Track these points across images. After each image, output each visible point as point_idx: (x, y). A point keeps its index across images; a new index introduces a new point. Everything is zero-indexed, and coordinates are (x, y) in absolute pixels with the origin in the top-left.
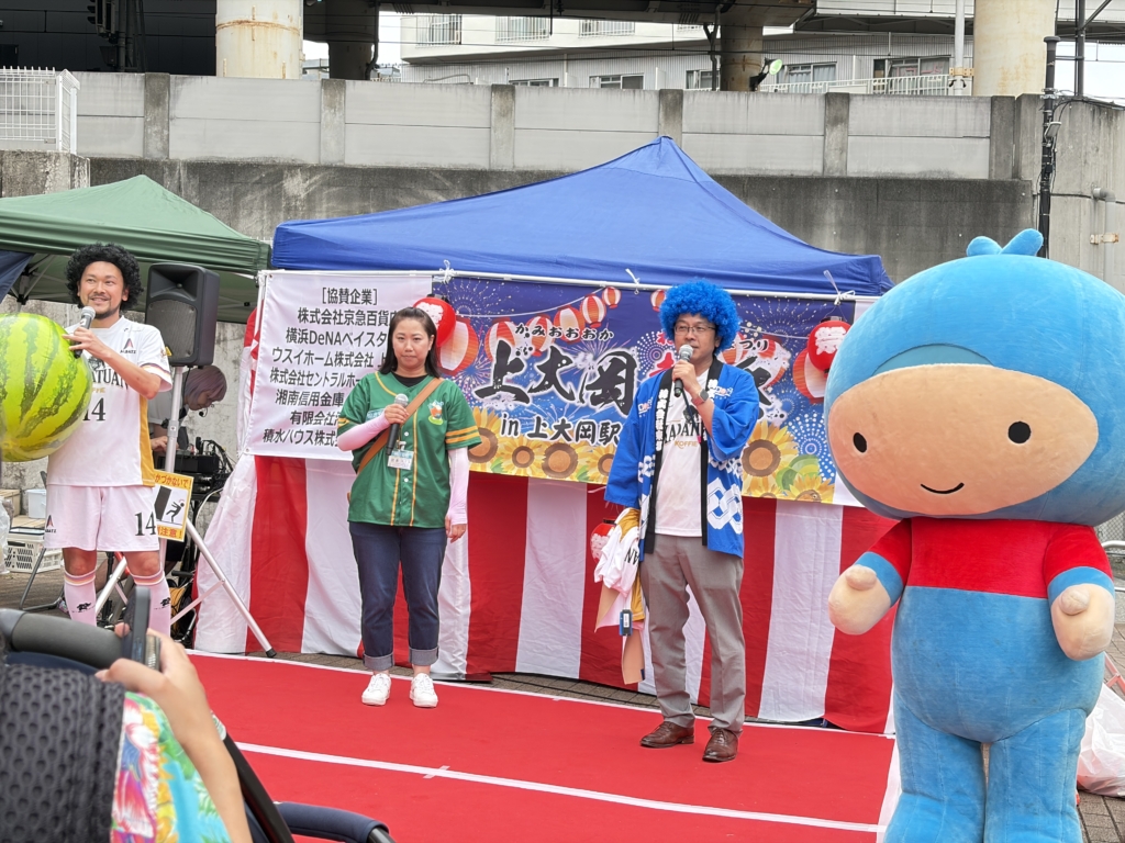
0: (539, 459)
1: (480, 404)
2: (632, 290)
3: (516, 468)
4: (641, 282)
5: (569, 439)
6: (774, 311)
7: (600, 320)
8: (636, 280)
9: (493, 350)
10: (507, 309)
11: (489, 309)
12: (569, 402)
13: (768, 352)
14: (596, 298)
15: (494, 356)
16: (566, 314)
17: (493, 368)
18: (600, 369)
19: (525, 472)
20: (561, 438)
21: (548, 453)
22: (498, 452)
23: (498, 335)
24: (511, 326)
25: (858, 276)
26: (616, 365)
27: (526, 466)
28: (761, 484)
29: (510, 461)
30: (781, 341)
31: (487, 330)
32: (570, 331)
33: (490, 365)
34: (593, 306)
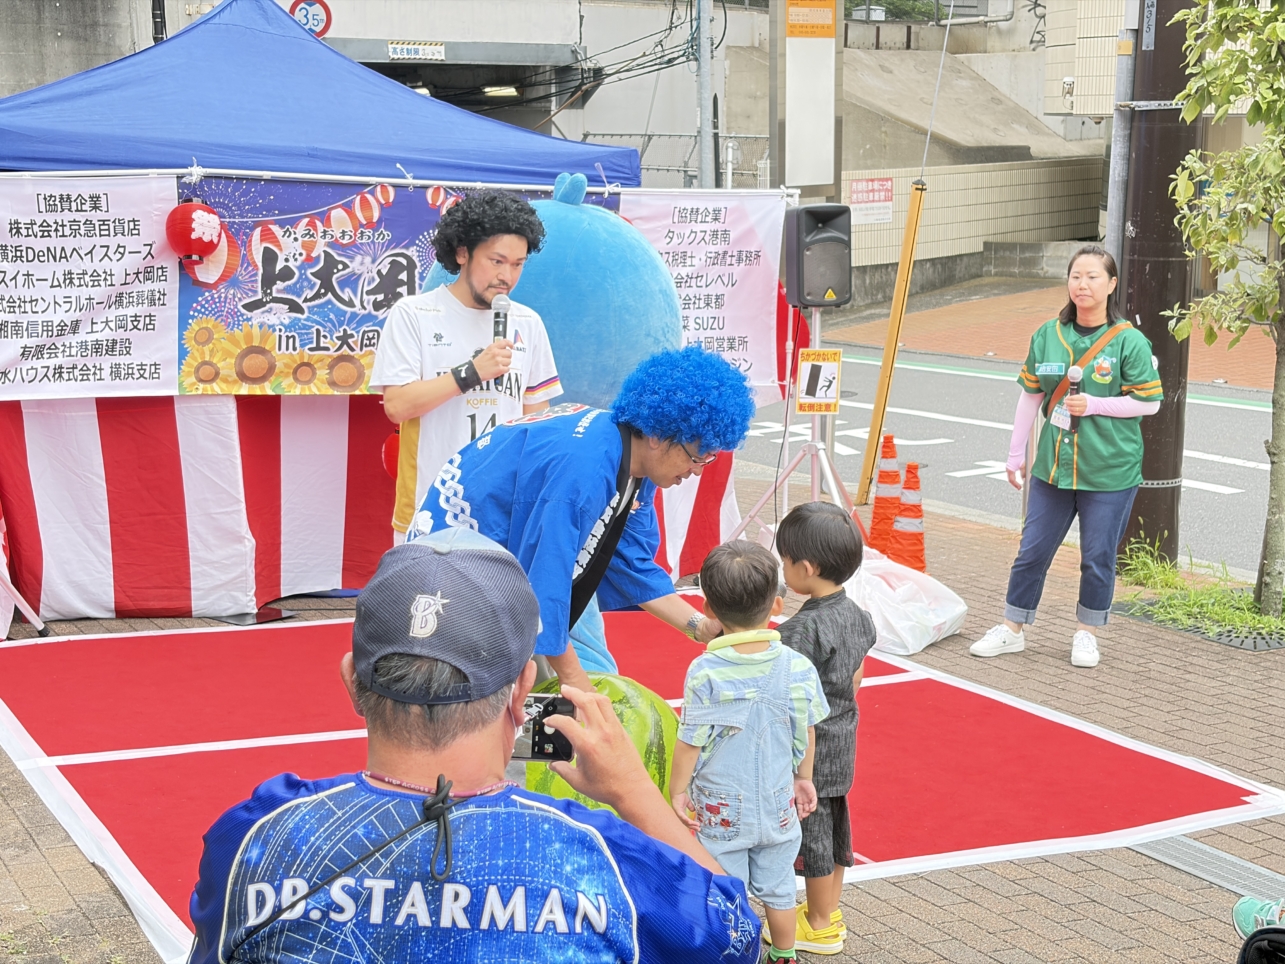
0: (322, 373)
1: (249, 319)
2: (406, 187)
3: (299, 386)
5: (352, 349)
9: (258, 259)
10: (270, 210)
11: (248, 211)
12: (349, 310)
14: (369, 196)
15: (260, 265)
17: (259, 278)
18: (379, 272)
19: (310, 389)
20: (345, 350)
21: (331, 367)
22: (277, 370)
23: (262, 241)
24: (275, 228)
25: (620, 169)
26: (395, 267)
27: (308, 382)
29: (291, 379)
31: (249, 236)
32: (344, 233)
33: (256, 275)
34: (365, 203)
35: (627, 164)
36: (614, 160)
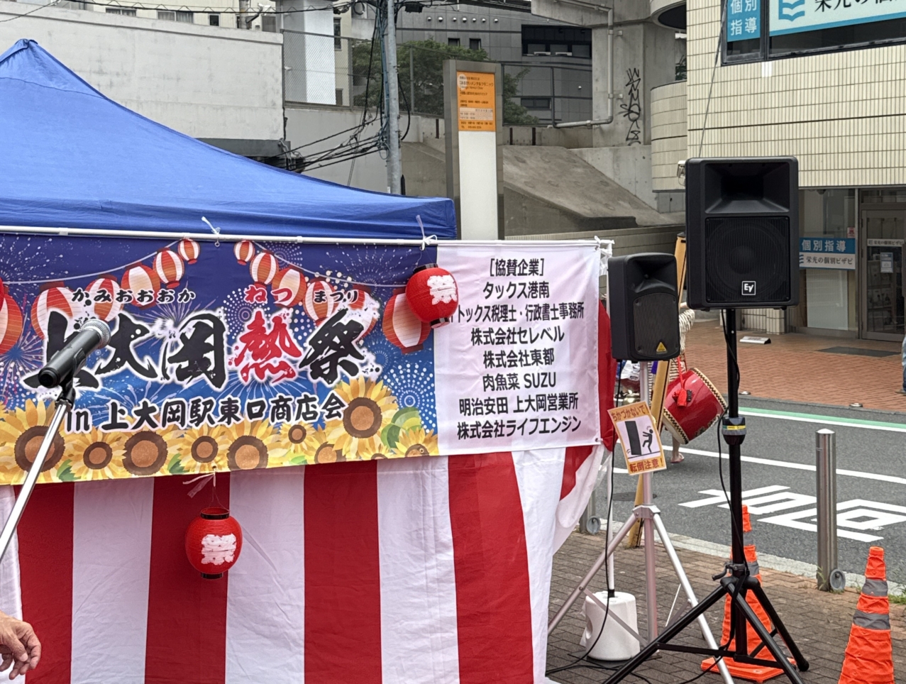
1: (33, 396)
2: (212, 242)
3: (91, 471)
4: (222, 232)
5: (154, 425)
6: (363, 259)
7: (178, 278)
8: (214, 230)
9: (43, 324)
10: (59, 271)
11: (33, 272)
12: (150, 380)
13: (358, 304)
14: (171, 253)
15: (45, 332)
16: (137, 273)
17: (45, 348)
18: (183, 337)
19: (103, 474)
20: (146, 426)
21: (129, 447)
22: (66, 454)
23: (49, 305)
24: (67, 293)
25: (435, 220)
26: (201, 330)
27: (101, 466)
29: (82, 463)
30: (369, 290)
31: (34, 300)
32: (143, 294)
33: (41, 344)
34: (168, 263)
35: (442, 215)
36: (429, 212)
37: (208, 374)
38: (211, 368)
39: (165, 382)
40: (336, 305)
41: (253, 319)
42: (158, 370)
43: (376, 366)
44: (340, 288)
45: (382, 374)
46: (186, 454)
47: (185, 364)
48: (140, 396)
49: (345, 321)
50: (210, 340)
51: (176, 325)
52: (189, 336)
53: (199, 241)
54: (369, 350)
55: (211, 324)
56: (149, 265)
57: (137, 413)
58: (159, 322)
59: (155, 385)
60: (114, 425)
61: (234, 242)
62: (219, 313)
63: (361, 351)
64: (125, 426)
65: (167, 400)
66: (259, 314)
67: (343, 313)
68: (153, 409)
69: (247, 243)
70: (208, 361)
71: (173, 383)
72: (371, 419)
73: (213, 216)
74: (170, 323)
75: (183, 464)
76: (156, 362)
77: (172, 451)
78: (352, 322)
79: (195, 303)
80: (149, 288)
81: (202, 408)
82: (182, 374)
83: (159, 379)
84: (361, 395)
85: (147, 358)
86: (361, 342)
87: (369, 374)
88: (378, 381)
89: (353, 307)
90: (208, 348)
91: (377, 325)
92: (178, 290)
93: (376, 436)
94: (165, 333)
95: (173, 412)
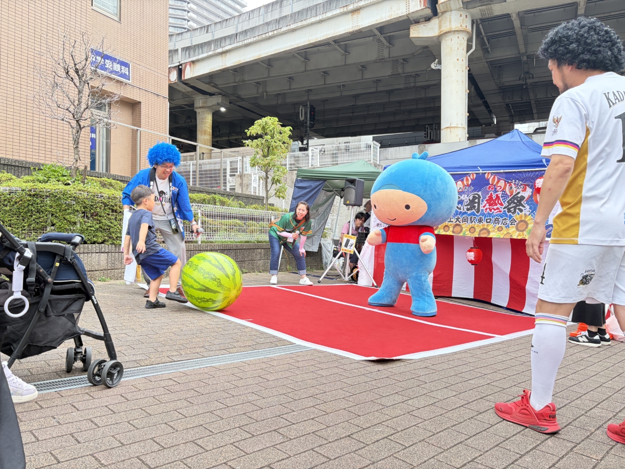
0: (451, 229)
2: (479, 173)
4: (482, 171)
5: (460, 222)
6: (526, 176)
7: (469, 184)
12: (459, 211)
13: (524, 190)
14: (468, 177)
16: (459, 183)
18: (469, 199)
20: (458, 222)
21: (454, 227)
26: (474, 198)
27: (447, 231)
28: (521, 234)
29: (443, 230)
30: (528, 186)
32: (460, 188)
37: (475, 210)
38: (476, 208)
39: (463, 211)
40: (516, 191)
41: (489, 195)
42: (462, 208)
43: (529, 210)
44: (518, 185)
45: (531, 213)
46: (467, 231)
47: (469, 207)
48: (457, 214)
49: (519, 195)
50: (477, 201)
51: (467, 196)
52: (471, 199)
53: (476, 173)
54: (528, 205)
55: (477, 196)
56: (462, 181)
57: (456, 219)
58: (463, 195)
59: (461, 212)
60: (450, 221)
61: (486, 173)
62: (480, 193)
63: (525, 205)
64: (452, 222)
65: (464, 216)
66: (491, 194)
67: (519, 193)
68: (460, 218)
69: (489, 173)
70: (475, 206)
71: (465, 212)
72: (525, 227)
73: (481, 167)
74: (466, 196)
75: (466, 233)
76: (462, 206)
77: (464, 230)
78: (522, 196)
79: (473, 190)
80: (462, 186)
81: (473, 219)
82: (468, 209)
83: (462, 210)
84: (523, 219)
85: (460, 205)
86: (525, 202)
87: (526, 213)
88: (529, 215)
89: (523, 191)
90: (476, 203)
91: (531, 197)
92: (469, 187)
93: (525, 232)
94: (464, 199)
95: (465, 219)
